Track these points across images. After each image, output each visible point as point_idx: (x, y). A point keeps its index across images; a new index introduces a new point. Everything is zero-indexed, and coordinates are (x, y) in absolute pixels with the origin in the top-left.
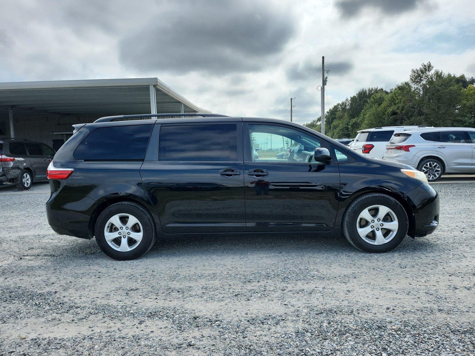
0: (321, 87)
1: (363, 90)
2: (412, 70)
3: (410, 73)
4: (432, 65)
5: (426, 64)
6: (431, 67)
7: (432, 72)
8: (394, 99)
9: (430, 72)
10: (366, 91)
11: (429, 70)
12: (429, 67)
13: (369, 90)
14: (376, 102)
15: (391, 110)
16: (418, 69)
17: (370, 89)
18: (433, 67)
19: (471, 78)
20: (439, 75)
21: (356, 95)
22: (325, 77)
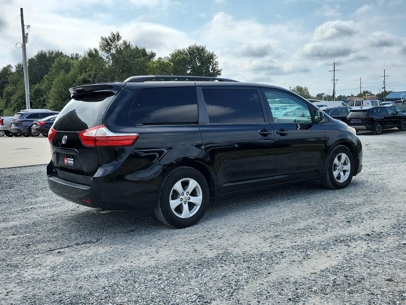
0: (22, 44)
1: (42, 53)
2: (102, 37)
3: (100, 40)
4: (120, 35)
5: (115, 33)
6: (120, 37)
7: (121, 42)
8: (83, 65)
9: (118, 42)
10: (45, 53)
11: (117, 40)
12: (117, 37)
13: (49, 52)
14: (62, 68)
15: (82, 77)
16: (107, 37)
17: (51, 52)
18: (121, 37)
19: (151, 52)
20: (127, 46)
21: (35, 56)
22: (25, 33)
